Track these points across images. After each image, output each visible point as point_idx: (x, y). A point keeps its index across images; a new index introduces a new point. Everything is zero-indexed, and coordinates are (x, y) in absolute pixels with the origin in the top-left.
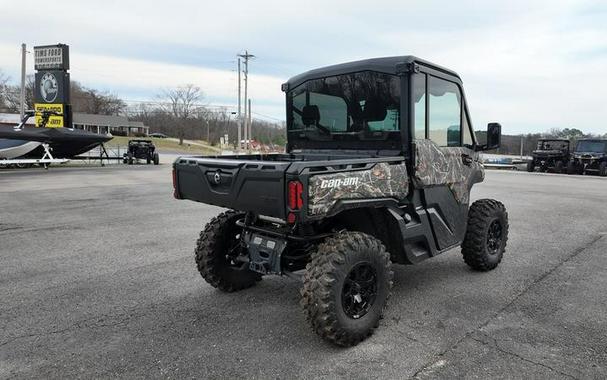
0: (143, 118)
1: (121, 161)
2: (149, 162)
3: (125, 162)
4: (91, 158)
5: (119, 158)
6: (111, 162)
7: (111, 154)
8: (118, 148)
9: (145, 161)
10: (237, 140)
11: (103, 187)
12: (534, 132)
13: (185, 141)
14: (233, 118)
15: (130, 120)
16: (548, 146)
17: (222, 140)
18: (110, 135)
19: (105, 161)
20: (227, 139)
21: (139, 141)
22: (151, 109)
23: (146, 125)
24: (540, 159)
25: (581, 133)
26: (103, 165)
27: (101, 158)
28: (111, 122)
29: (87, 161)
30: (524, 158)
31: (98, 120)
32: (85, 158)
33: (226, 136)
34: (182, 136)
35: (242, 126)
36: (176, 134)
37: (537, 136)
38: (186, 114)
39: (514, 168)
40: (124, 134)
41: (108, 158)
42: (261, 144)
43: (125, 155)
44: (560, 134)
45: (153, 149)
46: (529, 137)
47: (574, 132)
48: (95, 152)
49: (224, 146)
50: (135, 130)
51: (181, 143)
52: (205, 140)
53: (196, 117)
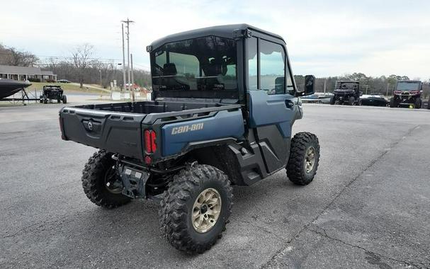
0: (52, 68)
1: (38, 102)
2: (59, 102)
3: (41, 102)
4: (15, 100)
5: (36, 100)
6: (31, 102)
7: (30, 96)
8: (35, 91)
9: (56, 101)
10: (123, 83)
11: (28, 122)
12: (332, 76)
13: (84, 85)
14: (119, 68)
15: (42, 70)
16: (344, 86)
17: (112, 83)
18: (28, 82)
19: (26, 102)
20: (115, 83)
21: (51, 86)
22: (57, 62)
23: (54, 73)
24: (339, 96)
25: (365, 76)
26: (25, 105)
27: (23, 100)
28: (28, 72)
29: (12, 102)
30: (327, 94)
31: (19, 71)
32: (11, 100)
33: (115, 81)
34: (82, 81)
35: (127, 74)
36: (77, 79)
37: (335, 79)
38: (84, 65)
39: (320, 102)
40: (38, 81)
41: (29, 100)
42: (141, 86)
43: (41, 97)
44: (351, 77)
45: (62, 92)
46: (330, 79)
47: (360, 75)
48: (18, 95)
49: (113, 89)
50: (47, 77)
51: (81, 87)
52: (99, 84)
53: (91, 67)
